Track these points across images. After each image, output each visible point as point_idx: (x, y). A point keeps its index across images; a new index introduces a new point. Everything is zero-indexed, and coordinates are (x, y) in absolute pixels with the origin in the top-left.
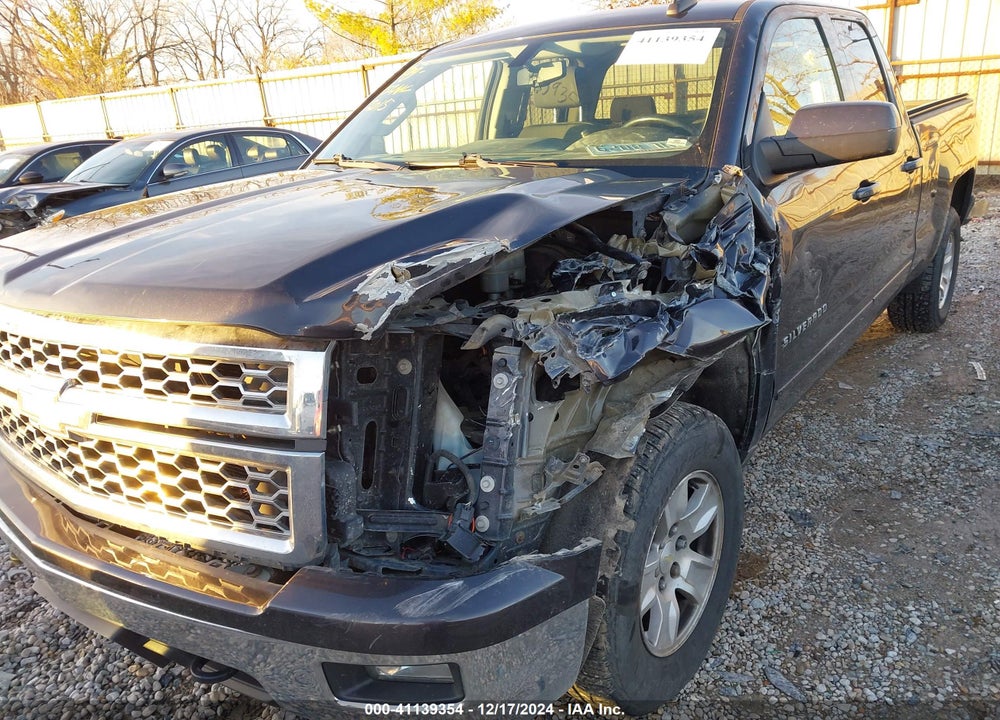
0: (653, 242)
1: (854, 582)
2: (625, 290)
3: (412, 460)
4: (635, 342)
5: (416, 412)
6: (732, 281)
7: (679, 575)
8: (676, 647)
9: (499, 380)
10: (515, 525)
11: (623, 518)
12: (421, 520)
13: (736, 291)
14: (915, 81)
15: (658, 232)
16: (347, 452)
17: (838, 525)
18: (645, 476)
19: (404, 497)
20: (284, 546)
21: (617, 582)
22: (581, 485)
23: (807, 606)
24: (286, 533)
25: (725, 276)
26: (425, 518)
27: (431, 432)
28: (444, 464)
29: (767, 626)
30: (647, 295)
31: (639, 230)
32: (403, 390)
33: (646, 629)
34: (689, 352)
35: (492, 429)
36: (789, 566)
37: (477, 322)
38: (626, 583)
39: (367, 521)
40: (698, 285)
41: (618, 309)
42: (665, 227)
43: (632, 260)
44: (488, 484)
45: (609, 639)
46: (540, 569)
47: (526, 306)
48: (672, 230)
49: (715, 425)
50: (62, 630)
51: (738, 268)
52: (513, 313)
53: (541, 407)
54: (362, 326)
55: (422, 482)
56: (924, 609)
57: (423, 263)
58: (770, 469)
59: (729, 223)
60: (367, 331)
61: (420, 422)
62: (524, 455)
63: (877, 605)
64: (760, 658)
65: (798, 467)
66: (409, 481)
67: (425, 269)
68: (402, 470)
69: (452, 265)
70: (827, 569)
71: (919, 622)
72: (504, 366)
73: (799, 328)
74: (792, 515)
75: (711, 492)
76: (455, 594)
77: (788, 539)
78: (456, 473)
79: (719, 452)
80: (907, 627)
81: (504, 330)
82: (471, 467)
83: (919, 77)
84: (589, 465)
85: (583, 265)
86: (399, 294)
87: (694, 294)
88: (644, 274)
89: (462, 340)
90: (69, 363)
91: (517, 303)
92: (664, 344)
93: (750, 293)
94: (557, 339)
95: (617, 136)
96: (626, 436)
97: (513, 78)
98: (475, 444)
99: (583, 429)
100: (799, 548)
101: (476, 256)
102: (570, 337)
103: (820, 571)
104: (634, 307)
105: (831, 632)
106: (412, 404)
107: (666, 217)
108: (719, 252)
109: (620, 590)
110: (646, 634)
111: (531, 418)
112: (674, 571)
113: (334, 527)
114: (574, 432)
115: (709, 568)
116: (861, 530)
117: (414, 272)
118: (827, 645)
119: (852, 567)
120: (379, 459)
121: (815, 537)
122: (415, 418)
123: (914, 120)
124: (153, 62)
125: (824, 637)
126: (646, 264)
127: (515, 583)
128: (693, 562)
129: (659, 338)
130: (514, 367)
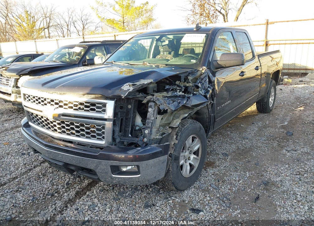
0: (186, 83)
1: (235, 168)
2: (178, 92)
3: (130, 127)
4: (179, 103)
5: (131, 116)
6: (202, 92)
7: (190, 160)
8: (189, 176)
9: (150, 110)
10: (152, 141)
11: (176, 140)
12: (132, 139)
13: (203, 94)
14: (273, 45)
15: (187, 81)
16: (117, 124)
17: (233, 156)
18: (181, 133)
19: (128, 134)
20: (103, 142)
21: (174, 155)
22: (167, 134)
23: (222, 172)
24: (103, 140)
25: (201, 91)
26: (133, 139)
27: (135, 121)
28: (137, 128)
29: (213, 176)
30: (183, 94)
31: (183, 80)
32: (129, 111)
33: (182, 170)
34: (191, 106)
35: (148, 120)
36: (220, 164)
37: (145, 97)
38: (176, 156)
39: (121, 139)
40: (195, 93)
41: (176, 96)
42: (188, 80)
43: (181, 87)
44: (147, 132)
45: (172, 168)
46: (157, 147)
47: (156, 94)
48: (190, 81)
49: (198, 125)
50: (40, 174)
51: (204, 89)
52: (153, 95)
53: (158, 116)
54: (122, 95)
55: (132, 132)
56: (250, 173)
57: (135, 83)
58: (219, 144)
59: (202, 79)
60: (123, 96)
61: (132, 119)
62: (155, 126)
63: (239, 172)
64: (210, 182)
65: (227, 144)
66: (130, 131)
67: (135, 85)
68: (128, 129)
69: (140, 84)
70: (229, 165)
71: (248, 175)
72: (151, 107)
73: (222, 106)
74: (223, 154)
75: (198, 141)
76: (139, 150)
77: (221, 159)
78: (140, 130)
79: (200, 131)
80: (245, 176)
81: (151, 99)
82: (143, 128)
83: (274, 44)
84: (169, 129)
85: (171, 87)
86: (130, 89)
87: (194, 95)
88: (183, 90)
89: (142, 101)
90: (57, 104)
91: (154, 94)
92: (186, 104)
93: (206, 94)
94: (163, 101)
95: (181, 59)
96: (176, 123)
97: (156, 44)
98: (144, 124)
99: (168, 122)
100: (223, 161)
101: (146, 83)
102: (165, 101)
103: (227, 165)
104: (180, 96)
105: (227, 177)
106: (131, 114)
107: (189, 77)
108: (200, 85)
109: (175, 157)
110: (181, 172)
111: (156, 118)
112: (189, 159)
113: (114, 139)
114: (166, 122)
115: (197, 159)
116: (240, 157)
117: (133, 85)
118: (226, 179)
119: (236, 165)
120: (123, 126)
121: (228, 158)
122: (131, 118)
123: (259, 57)
124: (48, 30)
125: (226, 178)
126: (184, 88)
127: (152, 149)
128: (194, 157)
129: (185, 102)
130: (153, 107)
